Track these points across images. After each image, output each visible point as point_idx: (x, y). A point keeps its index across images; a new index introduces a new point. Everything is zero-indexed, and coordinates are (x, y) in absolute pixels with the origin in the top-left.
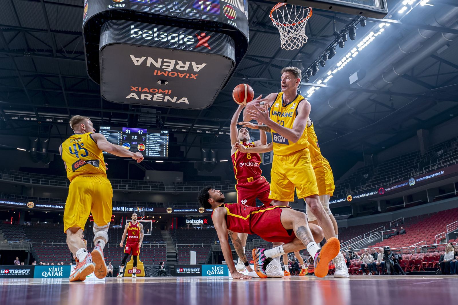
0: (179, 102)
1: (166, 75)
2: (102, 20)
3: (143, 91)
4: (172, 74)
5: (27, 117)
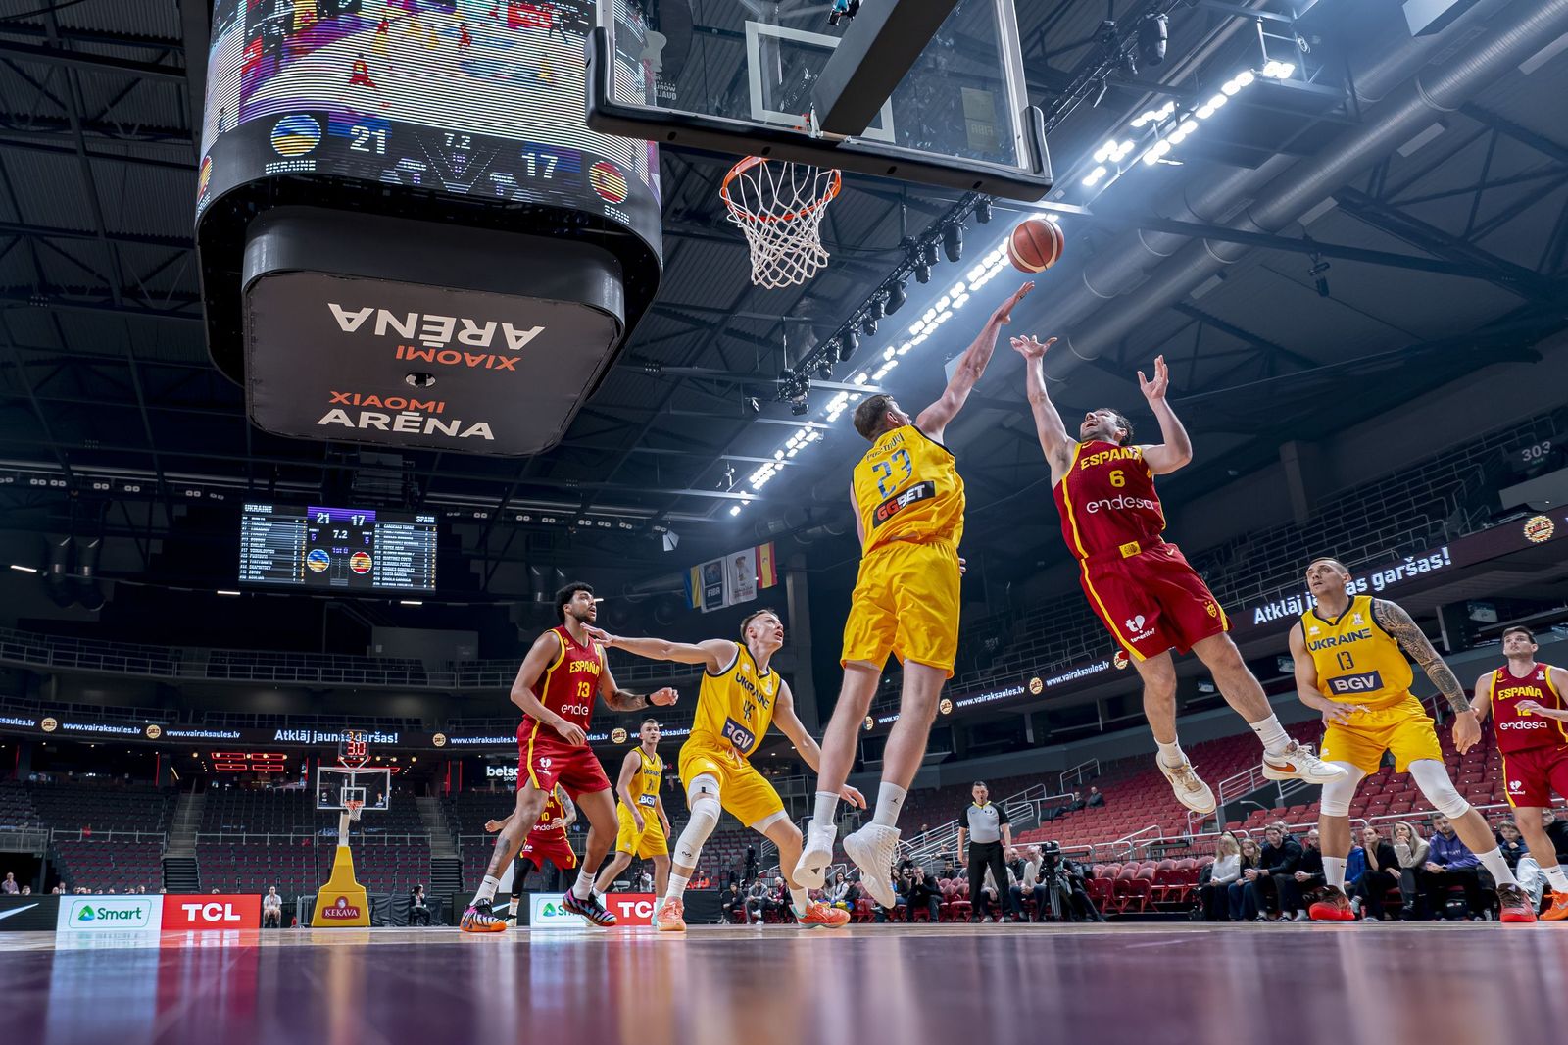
0: (466, 435)
1: (429, 358)
2: (251, 205)
3: (365, 404)
4: (447, 357)
5: (39, 477)
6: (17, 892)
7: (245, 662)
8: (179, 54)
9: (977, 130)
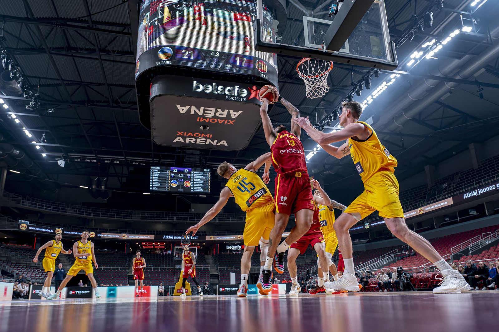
0: (219, 144)
1: (207, 121)
2: (152, 75)
3: (188, 135)
4: (213, 121)
5: (88, 159)
6: (83, 286)
7: (152, 215)
8: (129, 29)
9: (374, 49)
